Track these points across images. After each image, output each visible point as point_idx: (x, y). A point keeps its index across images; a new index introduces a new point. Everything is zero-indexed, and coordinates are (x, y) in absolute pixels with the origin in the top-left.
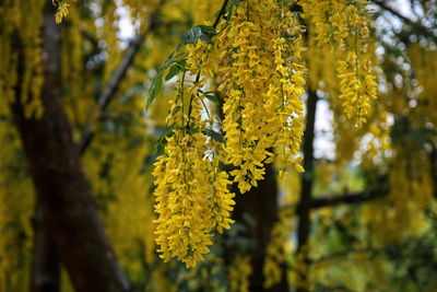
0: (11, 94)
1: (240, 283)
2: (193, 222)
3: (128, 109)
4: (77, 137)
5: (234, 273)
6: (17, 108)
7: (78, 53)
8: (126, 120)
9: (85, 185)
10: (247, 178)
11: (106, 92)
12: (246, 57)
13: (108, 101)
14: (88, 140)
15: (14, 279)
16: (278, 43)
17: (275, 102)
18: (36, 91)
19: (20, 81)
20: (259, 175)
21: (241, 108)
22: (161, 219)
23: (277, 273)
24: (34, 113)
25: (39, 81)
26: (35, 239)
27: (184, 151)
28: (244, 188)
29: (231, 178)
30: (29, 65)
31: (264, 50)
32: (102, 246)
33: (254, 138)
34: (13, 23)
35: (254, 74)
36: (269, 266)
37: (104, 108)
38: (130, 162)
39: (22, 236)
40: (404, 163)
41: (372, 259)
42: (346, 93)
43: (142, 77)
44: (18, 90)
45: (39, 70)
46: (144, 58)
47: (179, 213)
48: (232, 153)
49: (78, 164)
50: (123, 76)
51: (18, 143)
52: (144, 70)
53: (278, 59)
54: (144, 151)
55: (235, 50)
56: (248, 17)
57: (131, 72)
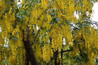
0: (22, 38)
1: (53, 63)
2: (48, 56)
3: (38, 39)
4: (31, 43)
5: (52, 62)
6: (23, 40)
7: (31, 32)
8: (38, 41)
9: (32, 50)
10: (55, 50)
11: (35, 37)
12: (55, 34)
13: (35, 38)
14: (32, 43)
15: (23, 62)
16: (59, 32)
17: (59, 40)
18: (26, 37)
19: (24, 36)
20: (57, 49)
21: (54, 40)
22: (43, 56)
23: (58, 61)
24: (25, 40)
25: (26, 36)
26: (26, 57)
27: (46, 46)
28: (55, 51)
29: (53, 50)
30: (25, 34)
31: (57, 33)
32: (35, 58)
33: (56, 45)
34: (23, 29)
35: (56, 36)
36: (57, 60)
37: (35, 39)
38: (38, 46)
39: (24, 56)
40: (75, 46)
41: (71, 59)
42: (68, 38)
43: (40, 35)
44: (23, 37)
45: (26, 35)
46: (40, 32)
47: (46, 55)
48: (53, 47)
49: (31, 47)
50: (37, 35)
51: (23, 44)
52: (40, 34)
53: (59, 34)
54: (40, 45)
55: (53, 33)
56: (55, 28)
57: (38, 34)
